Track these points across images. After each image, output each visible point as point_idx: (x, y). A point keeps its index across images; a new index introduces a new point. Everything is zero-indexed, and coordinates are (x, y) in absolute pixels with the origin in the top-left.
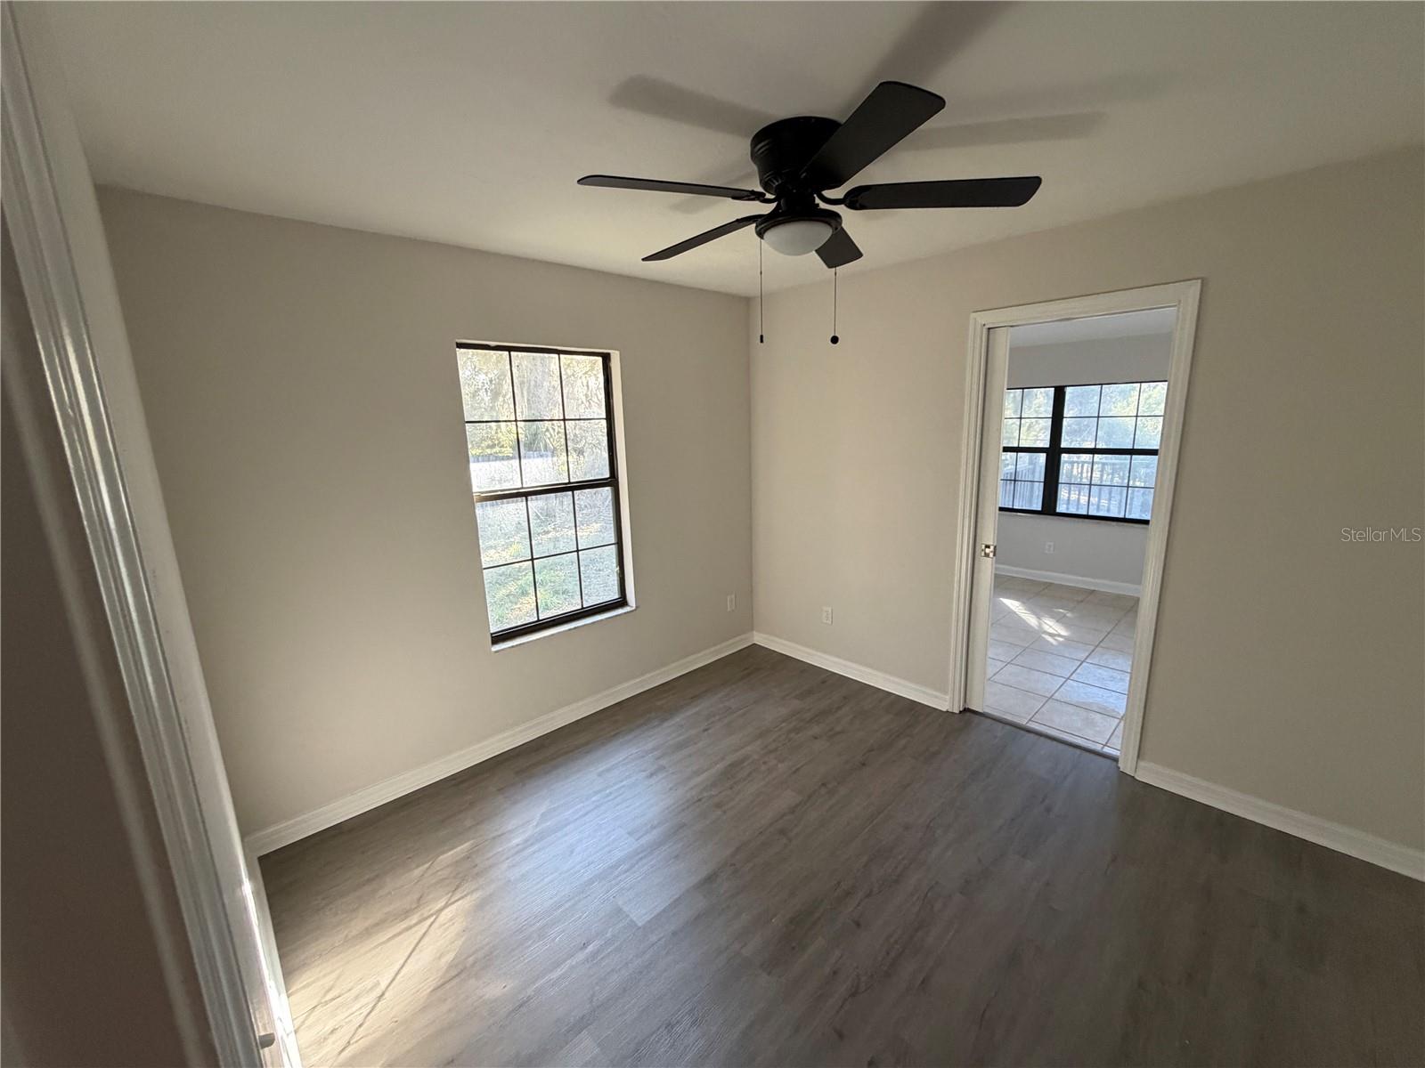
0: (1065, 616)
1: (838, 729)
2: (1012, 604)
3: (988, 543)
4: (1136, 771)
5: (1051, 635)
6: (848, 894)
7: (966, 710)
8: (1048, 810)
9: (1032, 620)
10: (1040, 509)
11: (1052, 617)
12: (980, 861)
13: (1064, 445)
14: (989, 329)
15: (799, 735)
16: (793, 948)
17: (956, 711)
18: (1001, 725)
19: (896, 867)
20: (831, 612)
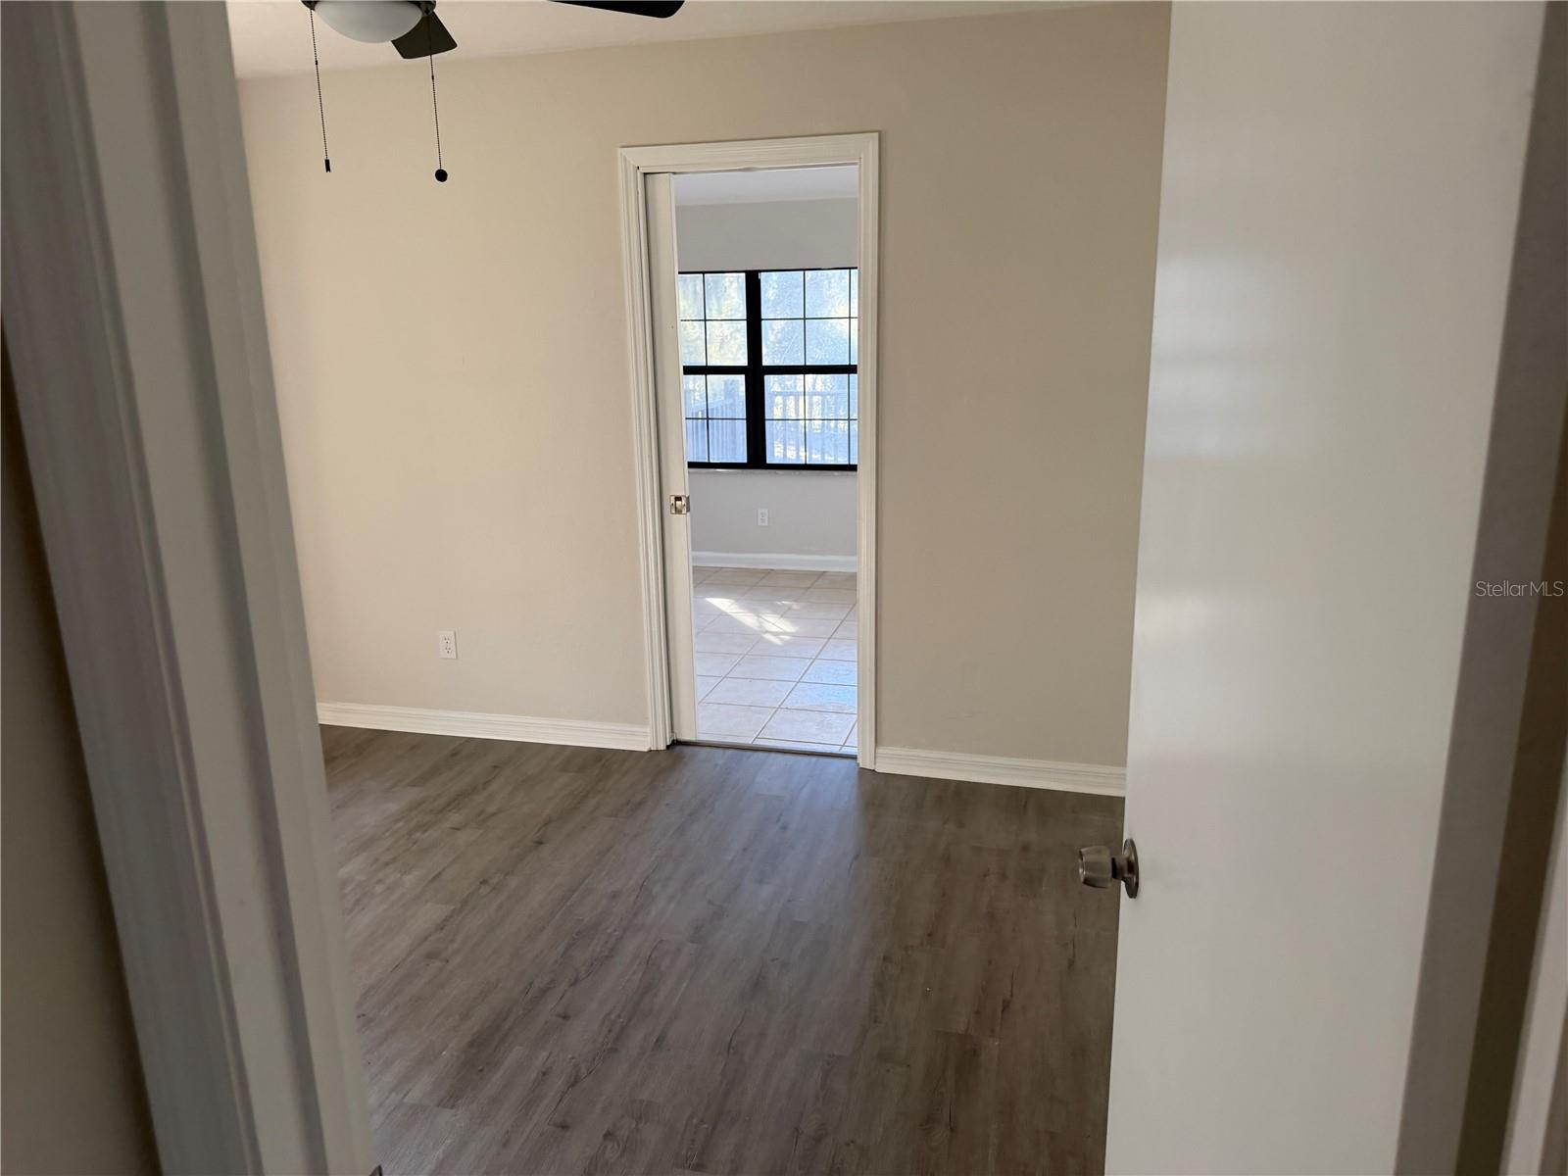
0: (790, 608)
1: (491, 809)
2: (723, 604)
3: (678, 494)
4: (875, 764)
5: (776, 634)
6: (544, 991)
7: (676, 743)
8: (784, 828)
9: (749, 620)
10: (745, 461)
11: (775, 612)
12: (710, 902)
13: (766, 361)
14: (645, 174)
15: (426, 834)
16: (481, 1071)
17: (662, 747)
18: (721, 751)
19: (606, 942)
20: (453, 638)
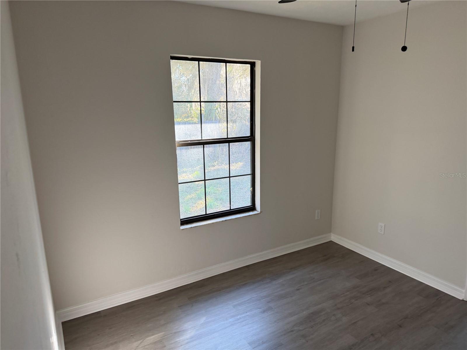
1: (384, 301)
20: (383, 227)
